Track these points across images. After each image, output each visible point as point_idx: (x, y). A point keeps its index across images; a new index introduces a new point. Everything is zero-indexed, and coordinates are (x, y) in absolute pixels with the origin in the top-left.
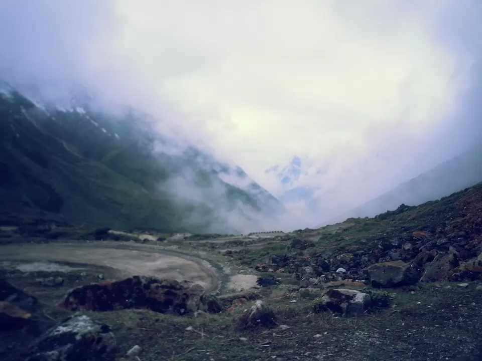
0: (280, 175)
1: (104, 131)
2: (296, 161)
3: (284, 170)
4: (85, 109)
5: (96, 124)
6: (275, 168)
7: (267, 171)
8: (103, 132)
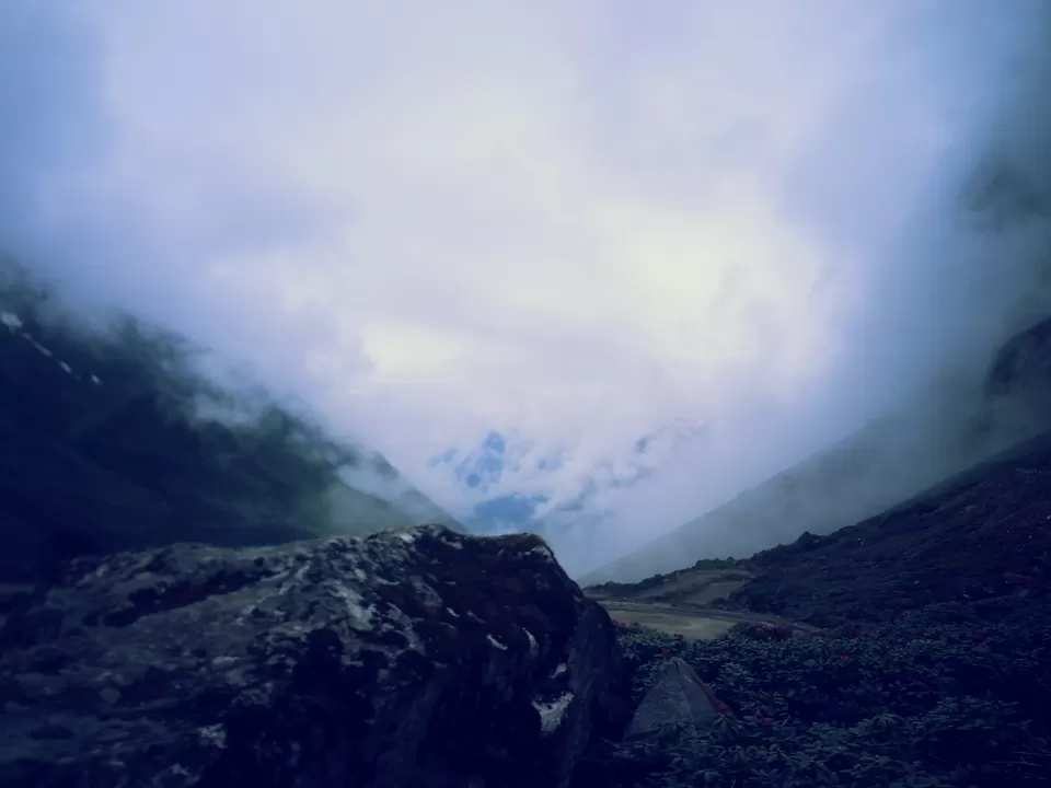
0: (460, 470)
1: (66, 367)
2: (494, 442)
3: (468, 459)
4: (21, 317)
5: (47, 352)
6: (448, 457)
7: (434, 462)
8: (63, 370)
